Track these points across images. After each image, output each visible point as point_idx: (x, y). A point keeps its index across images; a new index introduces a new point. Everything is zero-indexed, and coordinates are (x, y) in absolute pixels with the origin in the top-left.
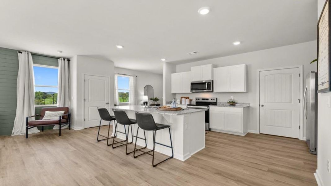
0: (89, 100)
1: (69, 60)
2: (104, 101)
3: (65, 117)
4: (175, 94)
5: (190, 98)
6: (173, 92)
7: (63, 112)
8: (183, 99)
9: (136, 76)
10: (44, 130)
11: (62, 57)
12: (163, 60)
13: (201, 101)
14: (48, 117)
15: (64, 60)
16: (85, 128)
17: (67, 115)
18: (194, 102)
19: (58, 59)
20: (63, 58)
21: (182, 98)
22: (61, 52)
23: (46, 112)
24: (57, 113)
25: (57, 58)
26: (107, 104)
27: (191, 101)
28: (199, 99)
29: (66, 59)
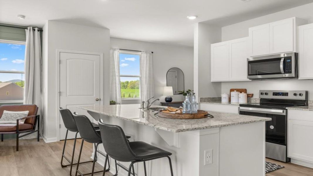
0: (68, 94)
1: (41, 30)
2: (93, 95)
3: (30, 122)
4: (218, 84)
5: (249, 92)
6: (214, 79)
7: (27, 112)
8: (234, 94)
9: (152, 53)
10: (4, 140)
11: (30, 26)
12: (192, 18)
13: (271, 96)
14: (5, 120)
15: (34, 30)
16: (60, 140)
17: (33, 118)
18: (256, 99)
19: (26, 30)
20: (31, 28)
21: (232, 90)
22: (23, 17)
23: (5, 112)
24: (18, 114)
25: (24, 28)
26: (97, 100)
27: (249, 96)
28: (266, 94)
29: (36, 29)
